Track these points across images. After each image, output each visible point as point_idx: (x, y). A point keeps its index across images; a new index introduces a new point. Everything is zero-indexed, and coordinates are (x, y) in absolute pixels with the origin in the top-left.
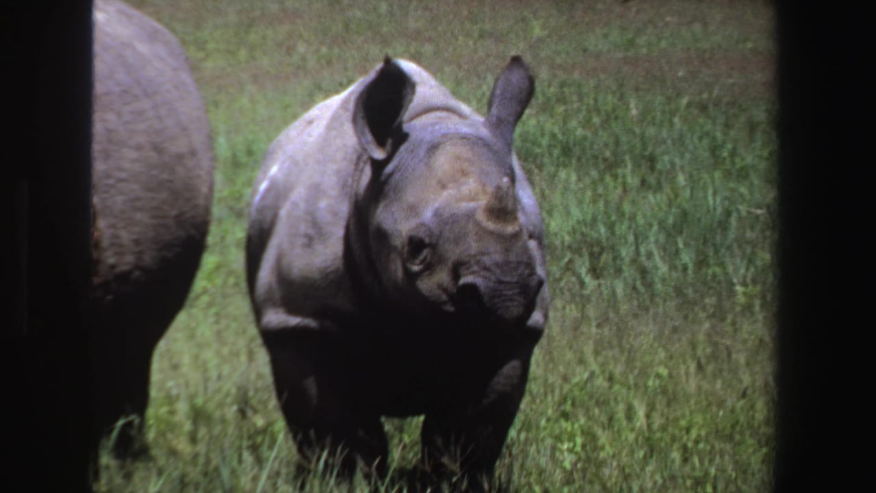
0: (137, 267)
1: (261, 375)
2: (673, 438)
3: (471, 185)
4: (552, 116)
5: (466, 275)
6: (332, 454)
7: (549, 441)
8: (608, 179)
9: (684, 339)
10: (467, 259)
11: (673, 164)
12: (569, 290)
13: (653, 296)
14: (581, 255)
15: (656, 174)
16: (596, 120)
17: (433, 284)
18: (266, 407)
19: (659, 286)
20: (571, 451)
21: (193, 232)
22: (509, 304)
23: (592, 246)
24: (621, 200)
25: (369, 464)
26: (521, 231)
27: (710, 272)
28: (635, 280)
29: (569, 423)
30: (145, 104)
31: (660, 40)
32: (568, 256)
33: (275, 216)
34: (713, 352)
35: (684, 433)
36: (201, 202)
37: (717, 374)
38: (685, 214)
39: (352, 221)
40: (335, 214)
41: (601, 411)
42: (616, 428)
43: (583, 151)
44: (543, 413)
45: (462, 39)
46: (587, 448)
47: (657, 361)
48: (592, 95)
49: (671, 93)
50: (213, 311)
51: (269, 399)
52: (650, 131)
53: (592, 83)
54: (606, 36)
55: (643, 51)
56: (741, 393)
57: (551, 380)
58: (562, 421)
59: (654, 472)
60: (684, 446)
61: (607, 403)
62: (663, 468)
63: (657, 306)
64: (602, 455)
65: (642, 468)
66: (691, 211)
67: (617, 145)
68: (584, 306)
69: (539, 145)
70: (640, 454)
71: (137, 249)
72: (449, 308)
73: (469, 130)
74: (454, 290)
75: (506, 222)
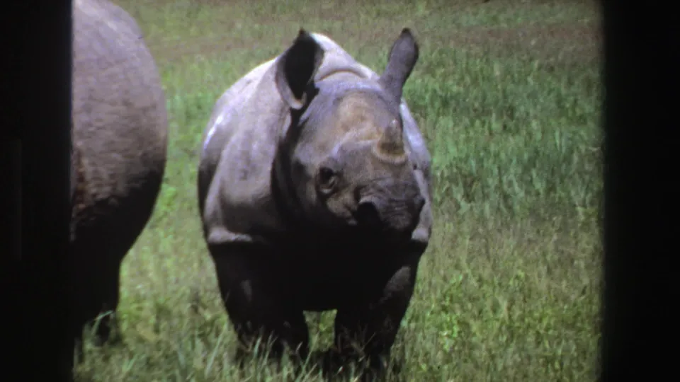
0: (113, 196)
1: (209, 279)
2: (529, 326)
3: (368, 127)
4: (434, 77)
5: (365, 196)
6: (264, 340)
7: (433, 330)
8: (477, 124)
9: (537, 249)
10: (365, 184)
11: (527, 112)
12: (448, 212)
13: (513, 215)
14: (457, 184)
15: (515, 121)
16: (468, 79)
17: (339, 204)
18: (213, 304)
19: (517, 208)
20: (449, 336)
22: (399, 217)
23: (465, 176)
24: (488, 141)
25: (293, 348)
26: (407, 161)
27: (557, 195)
28: (499, 204)
29: (448, 315)
31: (517, 17)
32: (447, 184)
34: (559, 259)
35: (537, 322)
37: (563, 275)
38: (537, 151)
39: (277, 159)
40: (265, 153)
41: (473, 306)
42: (485, 319)
43: (458, 103)
44: (428, 307)
45: (363, 16)
46: (463, 334)
47: (516, 266)
48: (465, 60)
49: (525, 57)
50: (171, 229)
51: (215, 298)
52: (510, 87)
53: (464, 51)
54: (475, 14)
55: (504, 25)
56: (581, 290)
57: (434, 281)
58: (443, 314)
59: (514, 353)
60: (538, 333)
61: (478, 299)
62: (521, 349)
63: (516, 223)
64: (474, 340)
65: (505, 350)
66: (541, 149)
67: (484, 98)
68: (459, 223)
69: (424, 98)
70: (503, 339)
71: (113, 181)
72: (353, 222)
73: (366, 86)
74: (355, 208)
75: (395, 154)
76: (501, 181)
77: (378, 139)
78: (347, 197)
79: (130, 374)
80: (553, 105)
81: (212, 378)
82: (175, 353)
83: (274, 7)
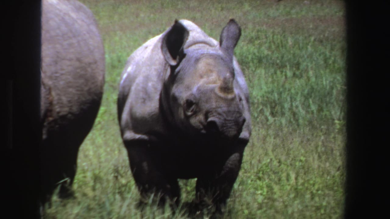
0: (70, 113)
1: (124, 161)
2: (307, 189)
3: (214, 76)
4: (254, 45)
5: (211, 117)
6: (156, 195)
7: (252, 190)
8: (278, 72)
9: (312, 145)
10: (211, 110)
11: (307, 66)
12: (262, 123)
13: (298, 125)
14: (266, 107)
15: (300, 71)
16: (273, 47)
17: (197, 121)
18: (126, 174)
19: (301, 121)
20: (261, 194)
21: (96, 97)
22: (230, 129)
23: (271, 103)
24: (285, 82)
26: (235, 97)
27: (324, 114)
28: (291, 118)
29: (261, 182)
30: (74, 41)
31: (302, 11)
32: (261, 107)
33: (129, 90)
34: (325, 150)
35: (312, 186)
36: (99, 84)
37: (327, 160)
38: (312, 88)
39: (163, 92)
40: (156, 89)
41: (275, 176)
42: (282, 184)
43: (267, 61)
44: (249, 177)
45: (213, 11)
46: (269, 193)
47: (300, 154)
48: (271, 36)
49: (306, 35)
50: (103, 131)
51: (128, 171)
52: (298, 52)
53: (271, 30)
54: (277, 10)
55: (294, 16)
56: (337, 168)
57: (253, 162)
58: (258, 181)
59: (298, 204)
60: (312, 192)
61: (278, 173)
62: (302, 202)
63: (300, 129)
64: (275, 196)
65: (293, 202)
66: (315, 87)
67: (282, 57)
68: (268, 129)
69: (248, 58)
70: (292, 196)
71: (70, 105)
72: (203, 131)
73: (214, 52)
74: (206, 124)
75: (228, 93)
76: (292, 105)
77: (219, 84)
78: (201, 117)
79: (77, 215)
80: (322, 62)
81: (125, 217)
82: (104, 203)
83: (162, 5)
